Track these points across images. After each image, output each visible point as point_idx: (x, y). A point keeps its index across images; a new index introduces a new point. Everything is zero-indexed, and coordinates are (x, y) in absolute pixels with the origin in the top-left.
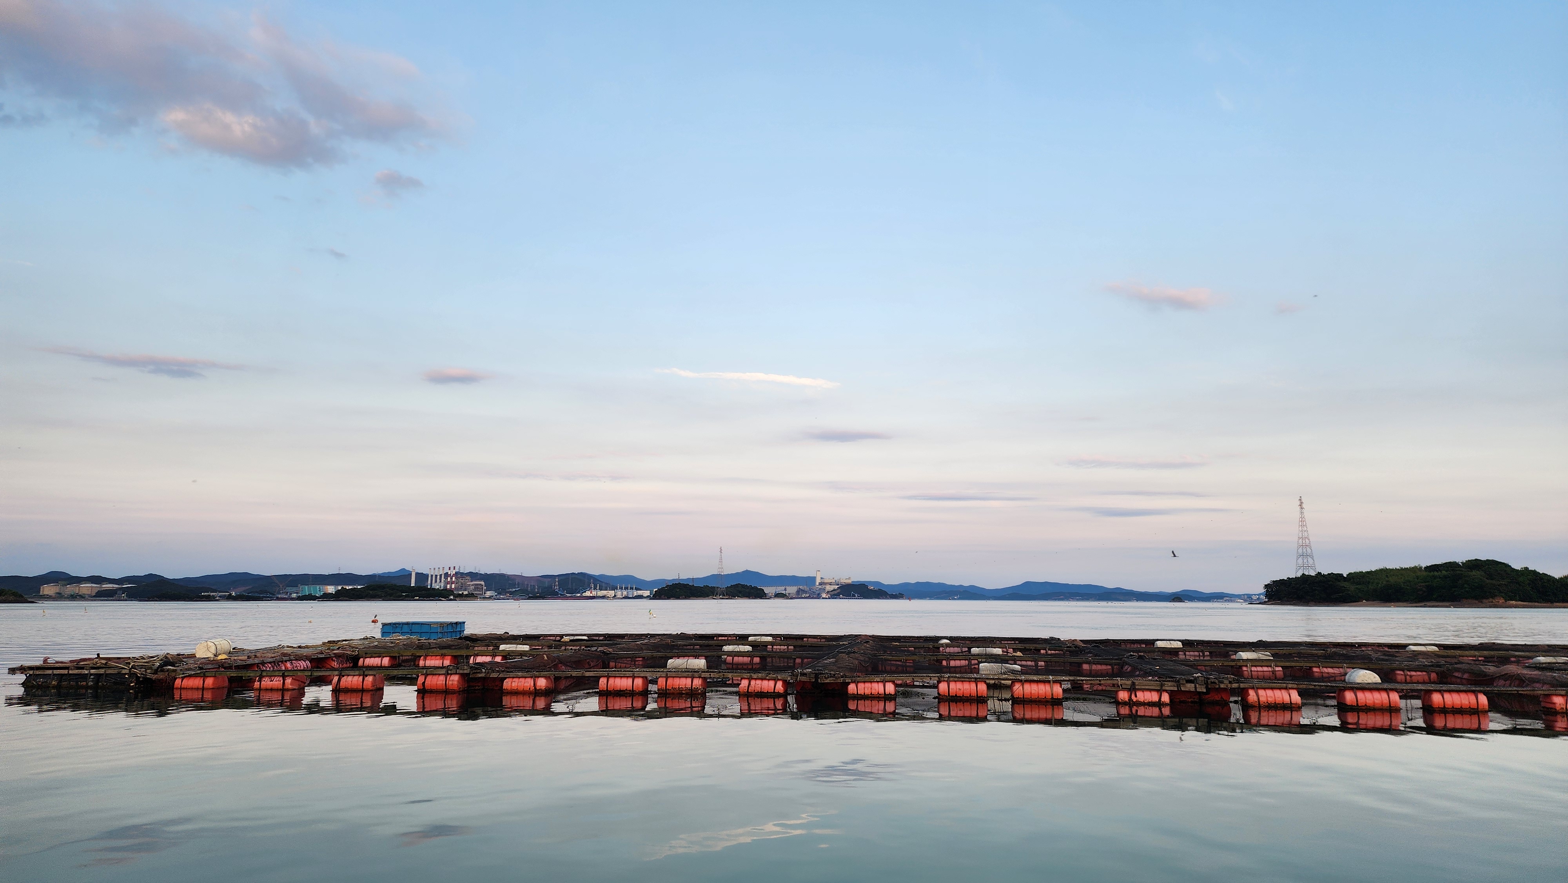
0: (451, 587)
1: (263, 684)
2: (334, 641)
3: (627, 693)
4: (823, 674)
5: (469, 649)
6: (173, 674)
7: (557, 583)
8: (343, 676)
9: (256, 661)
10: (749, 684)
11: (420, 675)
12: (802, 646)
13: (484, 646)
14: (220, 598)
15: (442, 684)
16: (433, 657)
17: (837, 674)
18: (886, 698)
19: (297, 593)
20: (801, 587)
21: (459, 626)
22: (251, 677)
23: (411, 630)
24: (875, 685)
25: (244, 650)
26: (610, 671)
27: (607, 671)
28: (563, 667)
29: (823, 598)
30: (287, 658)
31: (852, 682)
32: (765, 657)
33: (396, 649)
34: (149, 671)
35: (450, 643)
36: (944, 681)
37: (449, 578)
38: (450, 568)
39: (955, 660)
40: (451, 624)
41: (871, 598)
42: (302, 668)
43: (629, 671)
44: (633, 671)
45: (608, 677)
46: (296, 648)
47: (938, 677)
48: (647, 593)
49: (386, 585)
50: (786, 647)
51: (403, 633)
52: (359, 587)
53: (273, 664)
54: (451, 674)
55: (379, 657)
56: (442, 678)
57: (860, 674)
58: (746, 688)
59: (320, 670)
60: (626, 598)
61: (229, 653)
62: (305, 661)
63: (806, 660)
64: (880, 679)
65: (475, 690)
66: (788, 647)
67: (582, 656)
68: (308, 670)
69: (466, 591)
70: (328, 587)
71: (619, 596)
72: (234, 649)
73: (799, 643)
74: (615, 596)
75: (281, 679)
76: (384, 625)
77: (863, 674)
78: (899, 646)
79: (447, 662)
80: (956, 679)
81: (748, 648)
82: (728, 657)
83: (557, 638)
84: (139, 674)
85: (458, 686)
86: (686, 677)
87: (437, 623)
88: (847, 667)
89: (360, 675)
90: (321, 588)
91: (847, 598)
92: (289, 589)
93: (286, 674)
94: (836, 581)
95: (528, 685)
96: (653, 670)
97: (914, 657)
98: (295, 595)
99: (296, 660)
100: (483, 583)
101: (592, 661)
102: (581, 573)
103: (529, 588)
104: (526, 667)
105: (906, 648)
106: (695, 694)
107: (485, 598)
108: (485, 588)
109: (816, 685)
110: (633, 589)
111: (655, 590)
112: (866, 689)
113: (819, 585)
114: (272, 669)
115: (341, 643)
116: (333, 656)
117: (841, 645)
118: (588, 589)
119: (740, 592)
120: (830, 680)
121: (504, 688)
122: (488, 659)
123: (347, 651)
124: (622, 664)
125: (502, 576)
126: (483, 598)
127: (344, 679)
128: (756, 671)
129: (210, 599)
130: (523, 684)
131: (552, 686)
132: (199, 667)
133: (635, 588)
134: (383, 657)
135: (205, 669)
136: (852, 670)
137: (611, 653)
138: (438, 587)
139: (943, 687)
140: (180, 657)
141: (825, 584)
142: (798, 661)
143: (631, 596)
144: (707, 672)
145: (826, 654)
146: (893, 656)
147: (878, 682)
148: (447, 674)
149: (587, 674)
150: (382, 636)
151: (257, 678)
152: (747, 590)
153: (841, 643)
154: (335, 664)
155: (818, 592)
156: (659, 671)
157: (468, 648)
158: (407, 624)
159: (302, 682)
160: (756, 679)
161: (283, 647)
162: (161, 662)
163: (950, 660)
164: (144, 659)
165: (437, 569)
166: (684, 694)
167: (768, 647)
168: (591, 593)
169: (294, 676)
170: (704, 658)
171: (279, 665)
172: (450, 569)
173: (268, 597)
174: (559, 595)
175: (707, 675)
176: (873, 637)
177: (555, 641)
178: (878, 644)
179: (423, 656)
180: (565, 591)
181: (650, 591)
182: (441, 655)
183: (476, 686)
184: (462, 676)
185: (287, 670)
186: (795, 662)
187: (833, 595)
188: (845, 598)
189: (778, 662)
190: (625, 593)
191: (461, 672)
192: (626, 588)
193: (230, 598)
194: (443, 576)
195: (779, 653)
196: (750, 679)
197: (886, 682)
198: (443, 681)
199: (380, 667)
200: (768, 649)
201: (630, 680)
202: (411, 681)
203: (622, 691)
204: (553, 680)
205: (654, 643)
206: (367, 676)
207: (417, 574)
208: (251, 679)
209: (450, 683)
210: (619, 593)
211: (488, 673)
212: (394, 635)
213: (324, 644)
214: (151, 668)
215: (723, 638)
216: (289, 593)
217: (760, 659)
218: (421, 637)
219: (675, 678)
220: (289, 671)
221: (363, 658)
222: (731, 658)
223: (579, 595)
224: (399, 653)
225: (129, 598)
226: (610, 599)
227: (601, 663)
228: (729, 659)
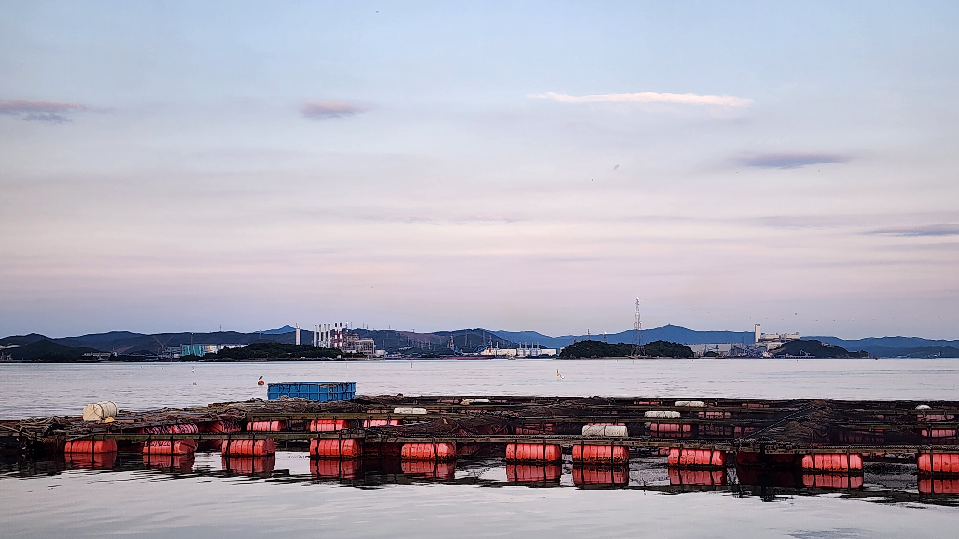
0: (338, 345)
1: (153, 449)
2: (220, 404)
3: (538, 462)
4: (770, 444)
5: (362, 412)
6: (63, 438)
7: (452, 341)
8: (233, 440)
9: (144, 424)
10: (680, 455)
11: (312, 439)
12: (740, 413)
13: (377, 410)
14: (102, 359)
15: (336, 450)
16: (325, 421)
17: (787, 444)
18: (851, 473)
19: (179, 353)
20: (736, 344)
21: (349, 387)
22: (140, 441)
23: (299, 392)
24: (836, 458)
25: (130, 413)
26: (518, 437)
27: (514, 437)
28: (465, 433)
29: (765, 358)
30: (174, 422)
31: (808, 455)
32: (697, 424)
33: (285, 412)
34: (39, 434)
35: (341, 405)
36: (926, 453)
37: (336, 336)
38: (336, 324)
39: (938, 429)
40: (341, 384)
41: (826, 357)
42: (190, 432)
43: (539, 438)
44: (543, 438)
45: (516, 444)
46: (182, 411)
47: (917, 448)
48: (552, 352)
49: (269, 343)
50: (721, 414)
51: (290, 395)
52: (242, 346)
53: (160, 428)
54: (345, 439)
55: (268, 421)
56: (336, 443)
57: (816, 445)
58: (677, 459)
59: (209, 434)
60: (529, 357)
61: (116, 416)
62: (192, 425)
63: (747, 429)
64: (843, 451)
65: (371, 456)
66: (724, 414)
67: (485, 421)
68: (196, 434)
69: (354, 349)
70: (211, 346)
71: (521, 356)
72: (120, 411)
73: (738, 409)
74: (517, 355)
75: (170, 443)
76: (270, 386)
77: (821, 444)
78: (864, 414)
79: (339, 427)
80: (941, 452)
81: (676, 414)
82: (652, 424)
83: (456, 400)
84: (30, 437)
85: (353, 453)
86: (605, 446)
87: (326, 384)
88: (800, 436)
89: (250, 440)
90: (203, 347)
91: (794, 358)
92: (170, 349)
93: (174, 438)
94: (780, 336)
95: (429, 451)
96: (566, 436)
97: (885, 426)
98: (177, 355)
99: (183, 424)
100: (373, 341)
101: (496, 427)
102: (478, 329)
103: (422, 347)
104: (425, 431)
105: (874, 415)
106: (617, 465)
107: (375, 358)
108: (375, 346)
109: (762, 457)
110: (536, 347)
111: (561, 348)
112: (825, 462)
113: (759, 342)
114: (159, 432)
115: (228, 406)
116: (220, 419)
117: (790, 411)
118: (486, 348)
119: (662, 351)
120: (779, 452)
121: (402, 455)
122: (383, 423)
123: (235, 414)
124: (530, 430)
125: (392, 333)
126: (373, 357)
127: (233, 444)
128: (686, 440)
129: (93, 360)
130: (423, 450)
131: (453, 452)
132: (87, 431)
133: (539, 346)
134: (272, 421)
135: (94, 433)
136: (805, 440)
137: (517, 418)
138: (324, 346)
139: (924, 460)
140: (68, 419)
141: (767, 340)
142: (738, 429)
143: (535, 355)
144: (629, 440)
145: (772, 422)
146: (856, 425)
147: (840, 454)
148: (340, 439)
149: (493, 440)
150: (270, 399)
151: (146, 442)
152: (671, 349)
153: (790, 409)
154: (223, 429)
155: (757, 350)
156: (573, 439)
157: (360, 410)
158: (295, 384)
159: (191, 447)
160: (687, 449)
161: (169, 410)
162: (50, 425)
163: (932, 429)
164: (33, 422)
165: (322, 326)
166: (603, 464)
167: (700, 413)
168: (490, 351)
169: (183, 440)
170: (623, 424)
171: (166, 429)
172: (336, 326)
173: (151, 358)
174: (455, 355)
175: (630, 443)
176: (830, 402)
177: (454, 404)
178: (837, 411)
179: (314, 419)
180: (461, 350)
181: (556, 349)
182: (332, 418)
183: (372, 452)
184: (357, 440)
185: (174, 434)
186: (733, 430)
187: (777, 354)
188: (792, 358)
189: (711, 431)
190: (528, 352)
191: (356, 436)
192: (529, 347)
193: (112, 359)
194: (329, 334)
195: (713, 420)
196: (681, 448)
197: (850, 454)
198: (337, 446)
199: (271, 432)
200: (700, 416)
201: (541, 448)
202: (304, 447)
203: (533, 460)
204: (455, 446)
205: (565, 407)
206: (257, 440)
207: (302, 331)
208: (139, 443)
209: (345, 448)
210: (521, 353)
211: (385, 438)
212: (282, 397)
213: (210, 406)
214: (40, 431)
215: (645, 403)
216: (171, 354)
217: (691, 427)
218: (310, 399)
219: (592, 447)
220: (177, 434)
221: (251, 421)
222: (656, 425)
223: (476, 354)
224: (289, 417)
225: (14, 359)
226: (512, 359)
227: (507, 429)
228: (654, 426)
